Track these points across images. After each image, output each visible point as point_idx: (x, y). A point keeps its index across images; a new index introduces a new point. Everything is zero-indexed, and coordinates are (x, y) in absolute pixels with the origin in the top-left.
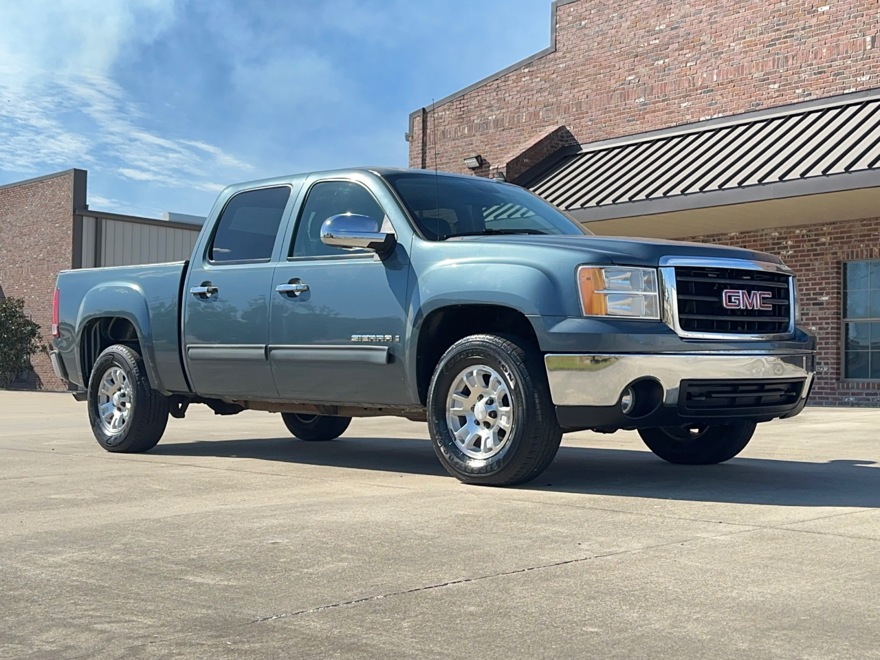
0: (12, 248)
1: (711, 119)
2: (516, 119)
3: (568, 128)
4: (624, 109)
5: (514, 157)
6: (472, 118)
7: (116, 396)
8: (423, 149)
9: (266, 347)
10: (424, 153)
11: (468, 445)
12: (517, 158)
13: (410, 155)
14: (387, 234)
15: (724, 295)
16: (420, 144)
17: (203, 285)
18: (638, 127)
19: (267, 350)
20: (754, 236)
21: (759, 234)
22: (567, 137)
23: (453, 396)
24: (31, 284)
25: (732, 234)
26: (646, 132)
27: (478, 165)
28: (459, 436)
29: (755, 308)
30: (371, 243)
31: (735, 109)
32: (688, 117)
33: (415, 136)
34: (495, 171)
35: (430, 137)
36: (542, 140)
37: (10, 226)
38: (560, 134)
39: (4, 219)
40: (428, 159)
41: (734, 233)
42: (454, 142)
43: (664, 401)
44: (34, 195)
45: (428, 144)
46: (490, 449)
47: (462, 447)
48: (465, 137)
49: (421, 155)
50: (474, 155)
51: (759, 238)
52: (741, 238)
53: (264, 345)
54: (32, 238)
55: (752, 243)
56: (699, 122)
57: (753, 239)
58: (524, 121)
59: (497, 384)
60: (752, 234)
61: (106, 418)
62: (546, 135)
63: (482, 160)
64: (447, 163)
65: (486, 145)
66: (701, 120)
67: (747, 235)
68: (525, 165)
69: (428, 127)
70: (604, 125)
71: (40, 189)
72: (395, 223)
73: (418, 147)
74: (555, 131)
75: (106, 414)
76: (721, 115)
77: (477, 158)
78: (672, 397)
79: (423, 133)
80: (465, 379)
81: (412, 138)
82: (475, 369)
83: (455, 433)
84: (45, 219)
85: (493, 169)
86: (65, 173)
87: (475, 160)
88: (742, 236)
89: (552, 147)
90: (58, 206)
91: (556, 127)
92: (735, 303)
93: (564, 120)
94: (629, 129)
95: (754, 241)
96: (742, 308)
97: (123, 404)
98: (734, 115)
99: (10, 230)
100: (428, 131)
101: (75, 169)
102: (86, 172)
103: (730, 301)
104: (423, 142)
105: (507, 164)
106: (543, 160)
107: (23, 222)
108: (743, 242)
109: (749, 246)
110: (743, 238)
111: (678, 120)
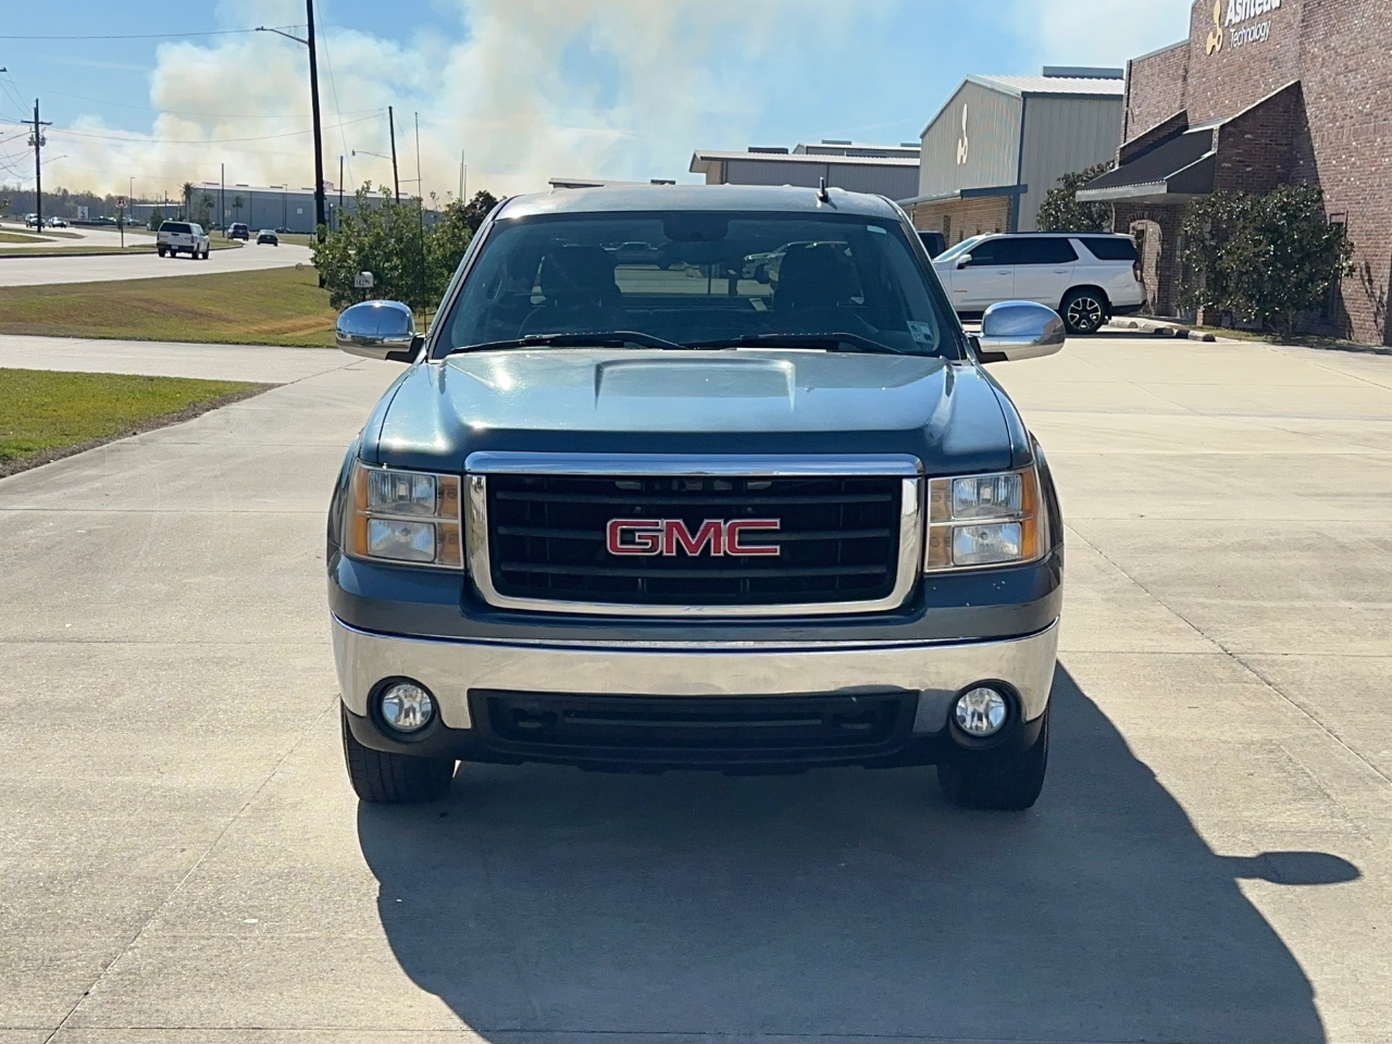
0: (1333, 94)
14: (415, 339)
24: (1352, 156)
29: (713, 554)
30: (390, 353)
37: (1334, 56)
39: (1328, 42)
54: (1359, 76)
92: (645, 544)
96: (665, 553)
99: (1333, 63)
103: (628, 541)
107: (1351, 47)
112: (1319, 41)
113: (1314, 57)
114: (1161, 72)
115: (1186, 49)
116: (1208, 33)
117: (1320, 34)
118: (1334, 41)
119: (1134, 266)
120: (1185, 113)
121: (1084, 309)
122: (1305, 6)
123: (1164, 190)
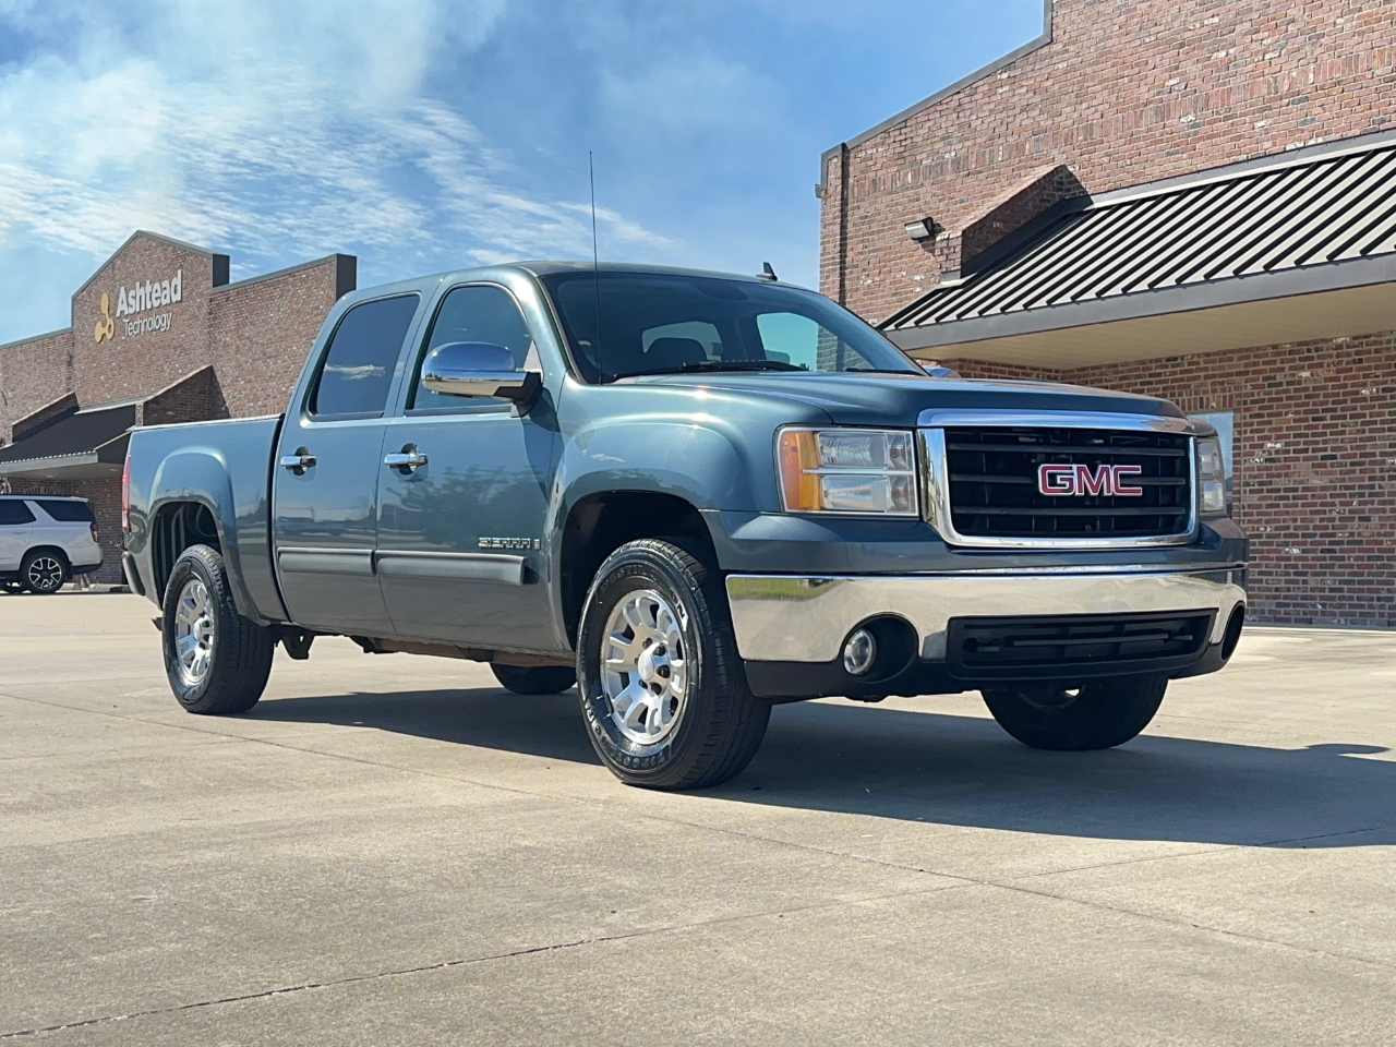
0: (252, 377)
1: (1304, 147)
2: (987, 156)
3: (1071, 169)
4: (1162, 135)
5: (976, 220)
6: (919, 157)
7: (197, 626)
8: (842, 210)
9: (373, 553)
10: (844, 216)
11: (629, 720)
12: (980, 221)
13: (822, 220)
14: (528, 373)
15: (1040, 472)
16: (838, 203)
17: (298, 454)
18: (1185, 164)
19: (375, 558)
20: (1375, 343)
21: (1385, 339)
22: (1069, 183)
23: (611, 640)
25: (1340, 341)
26: (1198, 172)
27: (927, 234)
28: (618, 706)
29: (1105, 494)
30: (500, 388)
31: (1343, 129)
32: (1267, 145)
33: (831, 190)
34: (944, 244)
35: (853, 190)
36: (1025, 189)
37: (249, 344)
38: (1056, 178)
39: (241, 332)
40: (849, 225)
41: (1343, 339)
42: (890, 197)
43: (920, 654)
44: (282, 296)
45: (850, 201)
46: (659, 729)
47: (621, 722)
48: (907, 189)
49: (839, 220)
50: (922, 217)
51: (1385, 346)
52: (1355, 346)
53: (370, 551)
54: (279, 362)
55: (1373, 355)
56: (1285, 152)
57: (1374, 347)
58: (1000, 159)
59: (667, 621)
60: (1373, 339)
61: (185, 659)
62: (1033, 181)
63: (933, 225)
64: (879, 232)
65: (941, 201)
66: (1288, 148)
67: (1364, 341)
68: (995, 231)
69: (851, 174)
70: (1128, 162)
71: (290, 286)
72: (546, 356)
73: (835, 206)
74: (1048, 174)
75: (186, 653)
76: (1320, 140)
77: (924, 221)
78: (935, 647)
79: (843, 183)
80: (625, 611)
81: (826, 193)
82: (637, 597)
83: (613, 701)
84: (298, 333)
85: (942, 241)
86: (325, 261)
87: (922, 225)
88: (1356, 342)
89: (1042, 200)
90: (315, 312)
91: (1052, 168)
92: (1064, 485)
93: (1065, 156)
94: (1169, 168)
95: (1376, 351)
96: (1077, 494)
97: (206, 638)
98: (1343, 139)
99: (249, 350)
100: (851, 181)
101: (338, 255)
102: (355, 258)
103: (1053, 483)
104: (842, 199)
105: (964, 232)
106: (1026, 224)
107: (268, 336)
108: (1357, 353)
109: (1368, 360)
110: (1358, 346)
111: (1250, 149)
112: (231, 331)
113: (226, 345)
114: (38, 357)
115: (69, 336)
116: (96, 323)
117: (232, 325)
118: (248, 331)
119: (91, 527)
120: (73, 396)
121: (45, 568)
122: (211, 300)
123: (95, 459)
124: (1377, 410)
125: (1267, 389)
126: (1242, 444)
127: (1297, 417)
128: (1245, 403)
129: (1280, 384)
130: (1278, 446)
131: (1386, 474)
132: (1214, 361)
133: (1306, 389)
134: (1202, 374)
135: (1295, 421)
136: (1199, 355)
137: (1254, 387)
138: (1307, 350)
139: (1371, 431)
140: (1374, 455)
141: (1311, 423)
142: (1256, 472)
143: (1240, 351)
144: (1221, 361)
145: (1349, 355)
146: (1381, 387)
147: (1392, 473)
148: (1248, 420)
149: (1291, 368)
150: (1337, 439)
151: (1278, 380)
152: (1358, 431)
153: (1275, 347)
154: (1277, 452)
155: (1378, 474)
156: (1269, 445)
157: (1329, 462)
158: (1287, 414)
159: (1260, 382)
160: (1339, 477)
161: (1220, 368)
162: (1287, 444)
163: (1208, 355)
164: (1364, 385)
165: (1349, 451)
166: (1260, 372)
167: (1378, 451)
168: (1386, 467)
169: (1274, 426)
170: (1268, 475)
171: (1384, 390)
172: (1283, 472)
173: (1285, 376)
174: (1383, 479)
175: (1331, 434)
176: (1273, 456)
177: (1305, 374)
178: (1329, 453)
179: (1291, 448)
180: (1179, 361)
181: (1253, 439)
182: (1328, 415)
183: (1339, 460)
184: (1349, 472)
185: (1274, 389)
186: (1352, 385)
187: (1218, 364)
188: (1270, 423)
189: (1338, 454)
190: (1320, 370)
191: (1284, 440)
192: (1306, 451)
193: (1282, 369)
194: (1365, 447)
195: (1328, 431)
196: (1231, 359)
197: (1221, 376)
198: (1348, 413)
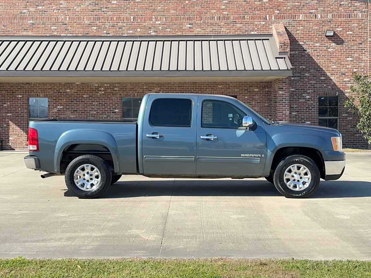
1: (66, 36)
4: (22, 24)
18: (30, 34)
19: (197, 158)
20: (87, 85)
21: (89, 84)
25: (78, 84)
31: (77, 34)
32: (55, 33)
51: (89, 86)
52: (82, 85)
55: (86, 88)
57: (87, 86)
60: (86, 84)
66: (61, 35)
67: (84, 84)
70: (11, 29)
76: (71, 35)
88: (82, 84)
94: (25, 33)
95: (87, 87)
98: (77, 36)
108: (82, 87)
109: (85, 89)
110: (83, 85)
111: (51, 33)
124: (88, 100)
125: (57, 93)
126: (51, 106)
127: (67, 101)
128: (51, 96)
129: (61, 92)
130: (61, 107)
131: (91, 115)
132: (42, 85)
133: (69, 94)
134: (38, 88)
135: (66, 101)
136: (36, 83)
137: (54, 92)
138: (69, 85)
139: (86, 105)
140: (87, 111)
141: (70, 102)
142: (55, 113)
143: (49, 83)
144: (43, 85)
145: (80, 87)
146: (89, 95)
147: (92, 115)
148: (52, 100)
149: (64, 89)
150: (77, 107)
151: (61, 91)
152: (83, 105)
153: (59, 83)
154: (61, 109)
155: (88, 115)
156: (58, 107)
157: (75, 112)
158: (63, 100)
159: (55, 91)
160: (78, 115)
161: (43, 87)
162: (63, 107)
163: (39, 83)
164: (84, 94)
165: (81, 110)
166: (55, 89)
167: (88, 110)
168: (90, 114)
169: (60, 102)
170: (58, 114)
171: (89, 96)
172: (63, 114)
173: (63, 90)
174: (90, 116)
175: (76, 105)
176: (60, 110)
177: (68, 91)
178: (75, 110)
179: (65, 108)
180: (30, 84)
181: (54, 105)
182: (75, 101)
183: (78, 111)
184: (81, 114)
185: (60, 94)
186: (81, 94)
187: (43, 86)
188: (59, 102)
189: (78, 110)
190: (72, 90)
191: (63, 106)
192: (69, 109)
193: (62, 89)
194: (85, 109)
195: (75, 105)
196: (46, 85)
197: (43, 89)
198: (80, 101)
